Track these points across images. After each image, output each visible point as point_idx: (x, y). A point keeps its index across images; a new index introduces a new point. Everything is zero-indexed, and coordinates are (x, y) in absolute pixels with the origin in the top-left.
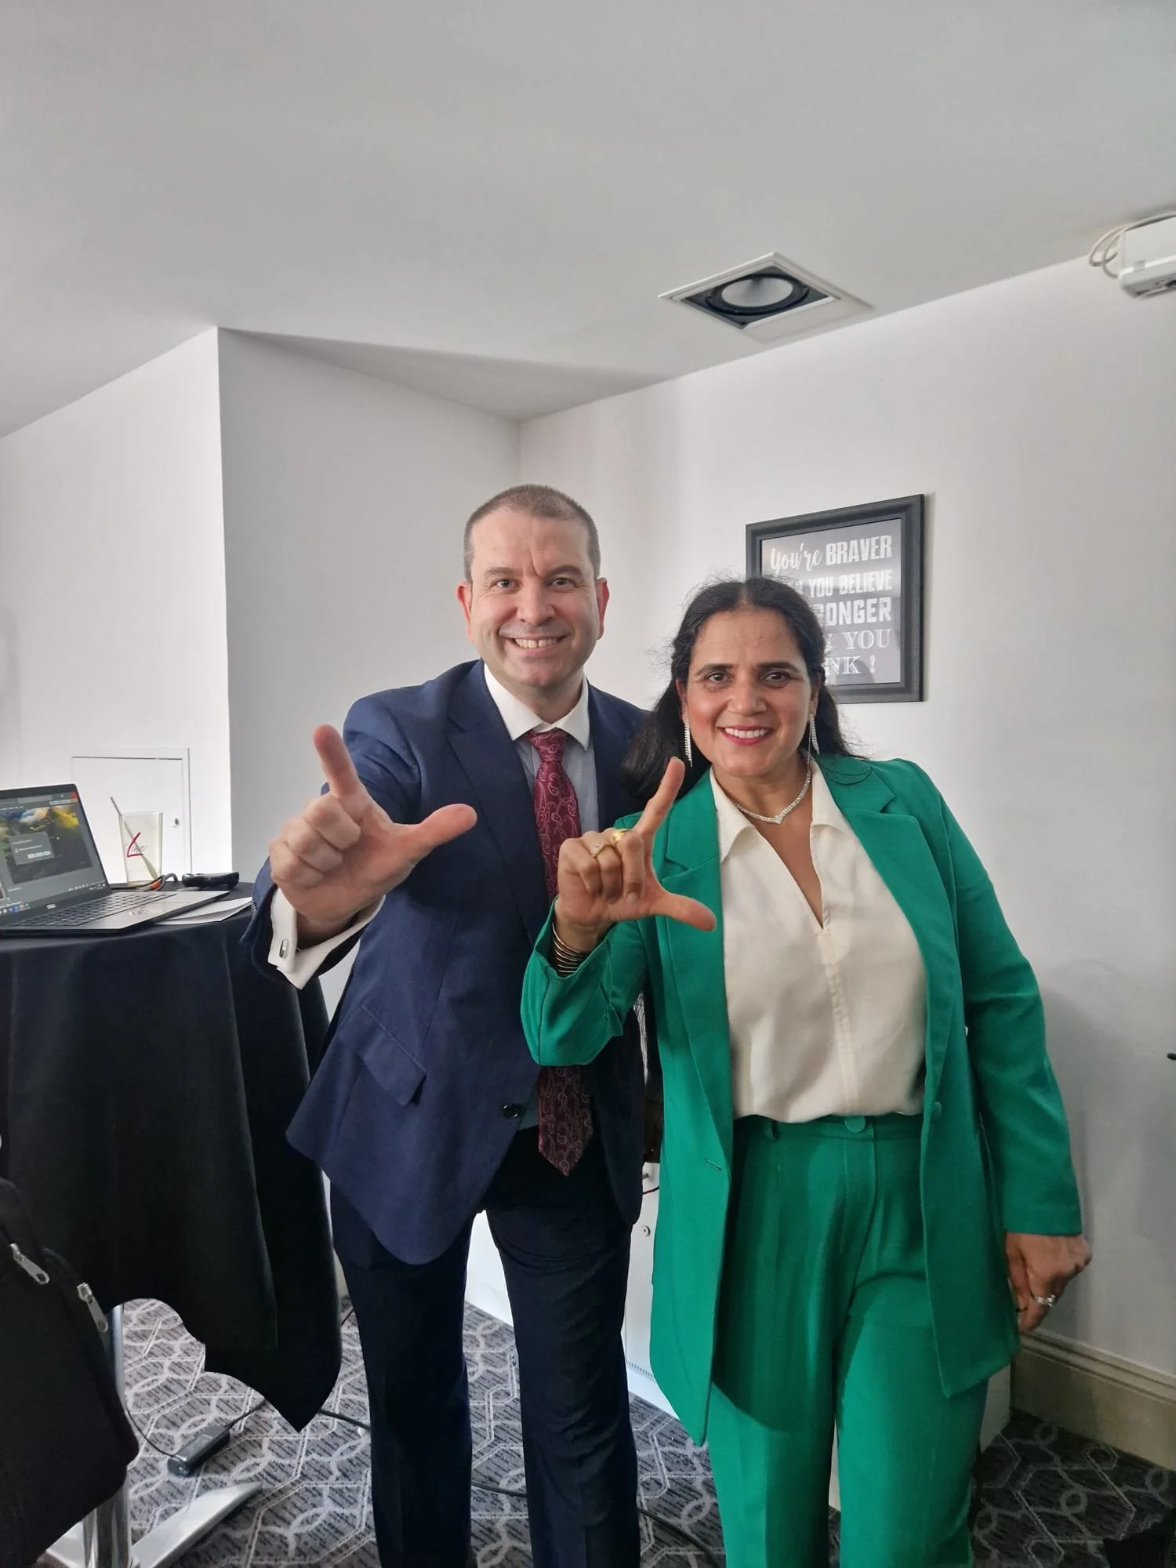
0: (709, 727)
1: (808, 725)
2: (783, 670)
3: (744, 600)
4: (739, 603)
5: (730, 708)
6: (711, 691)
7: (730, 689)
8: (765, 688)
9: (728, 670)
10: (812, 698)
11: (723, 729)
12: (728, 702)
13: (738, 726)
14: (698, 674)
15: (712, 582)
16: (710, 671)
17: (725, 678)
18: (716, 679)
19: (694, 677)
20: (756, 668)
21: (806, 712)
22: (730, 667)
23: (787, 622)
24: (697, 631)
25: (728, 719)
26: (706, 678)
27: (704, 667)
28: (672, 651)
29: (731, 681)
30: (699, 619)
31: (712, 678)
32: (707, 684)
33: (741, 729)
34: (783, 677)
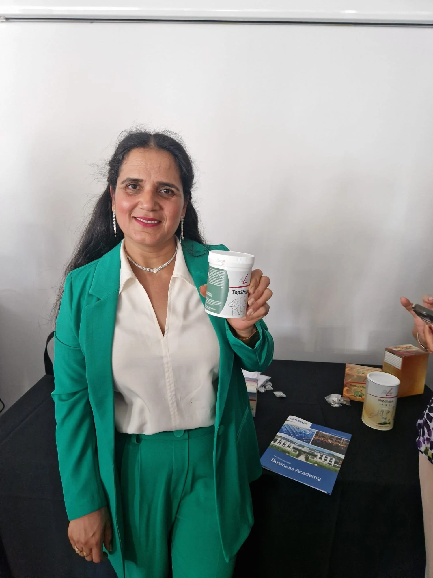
0: (127, 215)
1: (181, 222)
2: (171, 188)
3: (152, 144)
4: (149, 144)
5: (140, 206)
6: (129, 195)
7: (140, 195)
8: (160, 198)
9: (140, 183)
10: (184, 208)
11: (135, 218)
12: (139, 202)
13: (144, 217)
14: (123, 182)
15: (135, 130)
16: (129, 182)
17: (138, 188)
18: (132, 187)
19: (119, 185)
20: (156, 184)
21: (180, 214)
22: (142, 181)
23: (175, 161)
24: (123, 157)
25: (138, 213)
26: (127, 186)
27: (126, 180)
28: (108, 168)
29: (141, 190)
30: (125, 150)
31: (130, 187)
32: (127, 190)
33: (145, 219)
34: (170, 193)
